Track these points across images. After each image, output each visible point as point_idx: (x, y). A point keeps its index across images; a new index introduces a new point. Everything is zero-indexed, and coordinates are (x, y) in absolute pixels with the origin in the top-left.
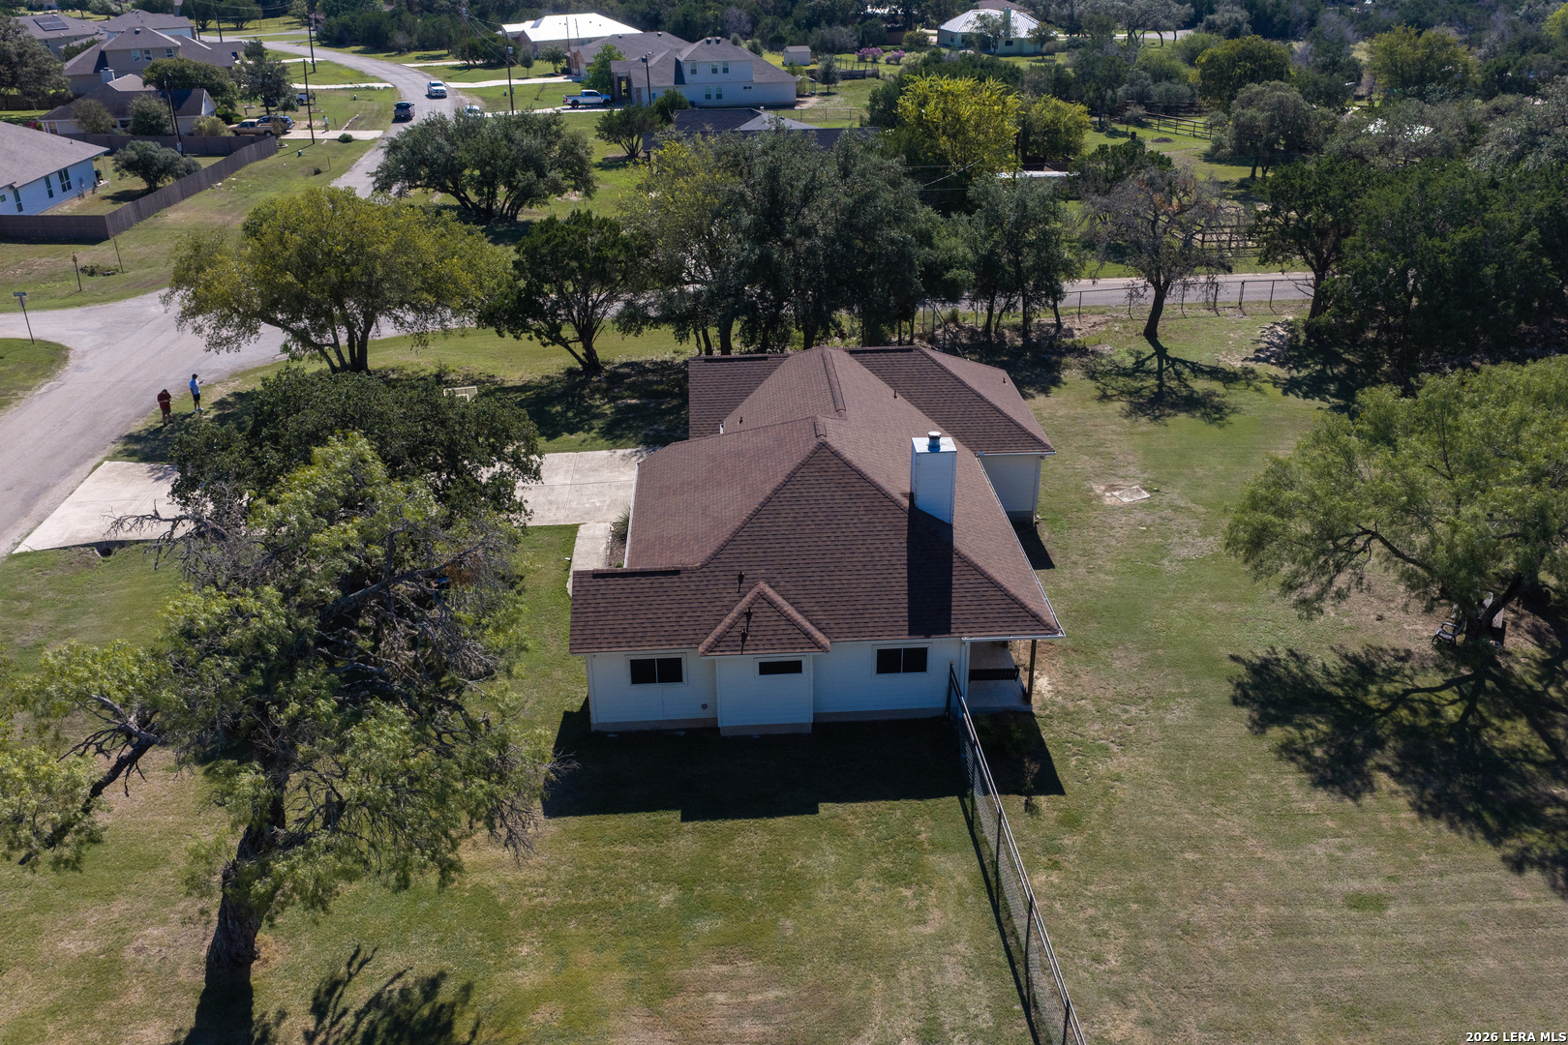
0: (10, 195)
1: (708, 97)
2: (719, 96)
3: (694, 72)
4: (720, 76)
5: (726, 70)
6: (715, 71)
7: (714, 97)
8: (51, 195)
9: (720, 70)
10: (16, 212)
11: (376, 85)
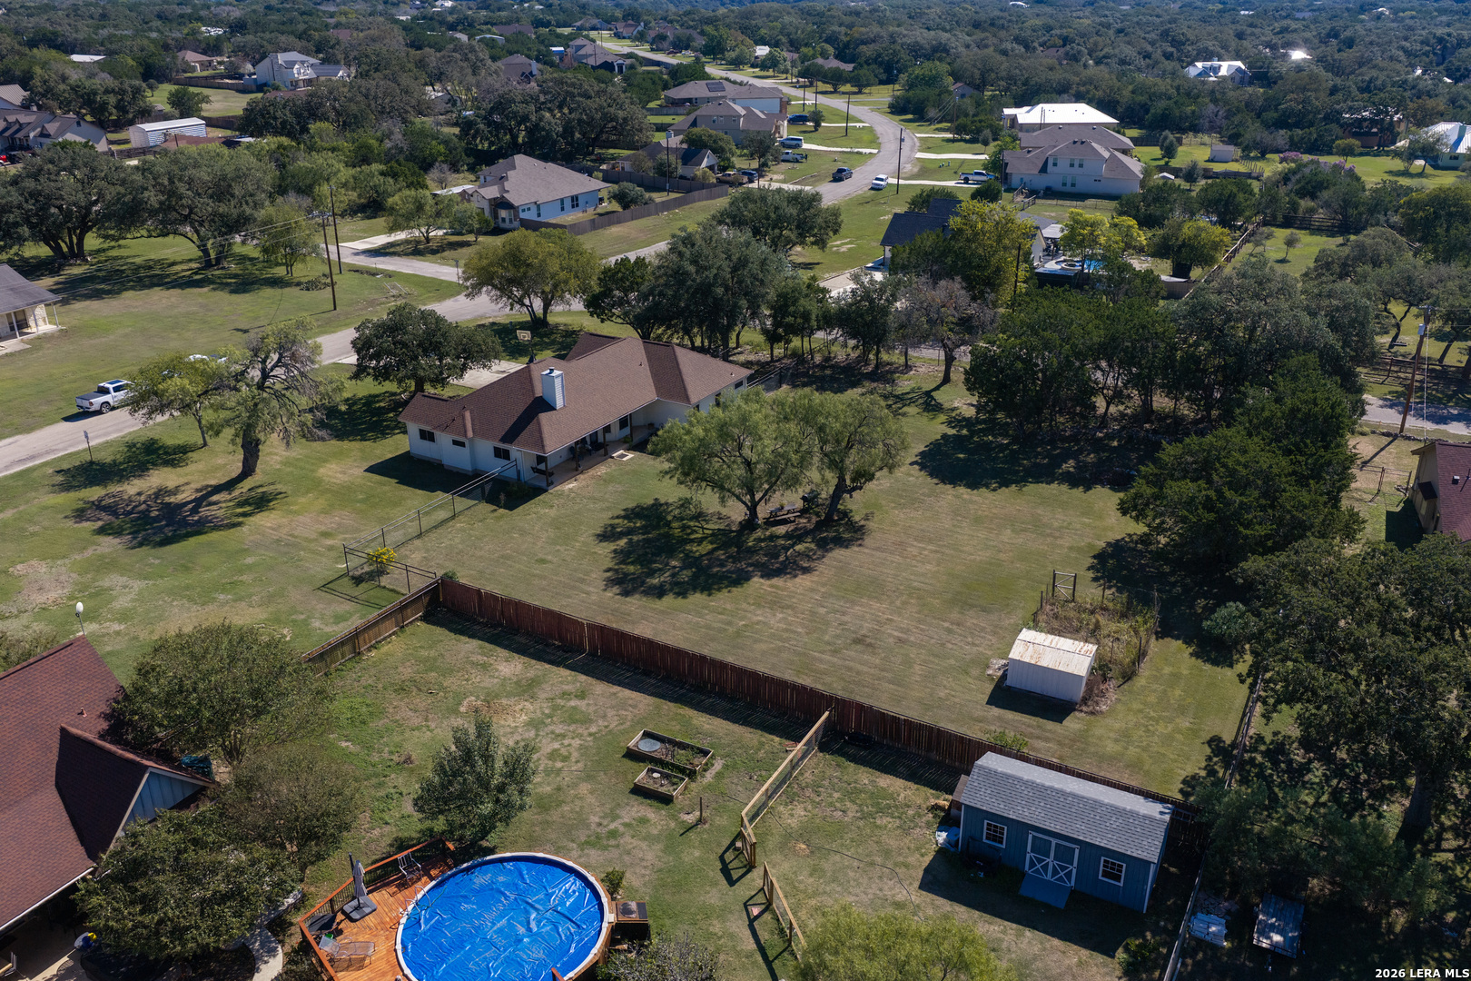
0: (534, 209)
1: (1064, 184)
2: (1073, 185)
3: (1055, 164)
4: (1076, 169)
5: (1081, 166)
6: (1072, 165)
7: (1069, 184)
8: (563, 209)
9: (1076, 164)
10: (535, 218)
11: (858, 125)
